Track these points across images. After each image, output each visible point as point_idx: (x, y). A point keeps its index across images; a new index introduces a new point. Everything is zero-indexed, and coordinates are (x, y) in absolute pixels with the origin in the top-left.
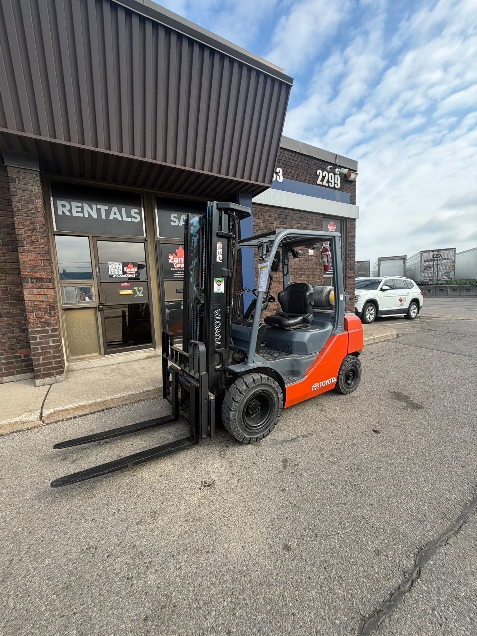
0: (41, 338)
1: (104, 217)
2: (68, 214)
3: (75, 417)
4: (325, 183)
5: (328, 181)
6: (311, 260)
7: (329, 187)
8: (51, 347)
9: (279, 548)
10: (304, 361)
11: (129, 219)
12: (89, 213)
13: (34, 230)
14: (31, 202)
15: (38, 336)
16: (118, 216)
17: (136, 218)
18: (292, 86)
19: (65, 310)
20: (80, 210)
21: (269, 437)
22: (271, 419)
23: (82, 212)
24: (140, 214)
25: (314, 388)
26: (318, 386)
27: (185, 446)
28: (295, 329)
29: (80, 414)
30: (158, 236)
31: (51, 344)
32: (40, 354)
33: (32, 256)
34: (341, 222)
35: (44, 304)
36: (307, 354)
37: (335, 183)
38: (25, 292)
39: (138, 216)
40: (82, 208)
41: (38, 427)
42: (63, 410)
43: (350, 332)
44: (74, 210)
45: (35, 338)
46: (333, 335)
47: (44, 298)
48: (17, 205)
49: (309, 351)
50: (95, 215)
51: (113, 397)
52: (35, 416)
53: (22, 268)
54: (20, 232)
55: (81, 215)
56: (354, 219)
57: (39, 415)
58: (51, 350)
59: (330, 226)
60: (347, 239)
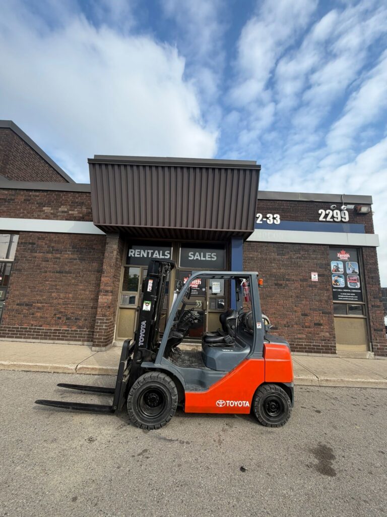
0: (100, 323)
1: (150, 256)
2: (133, 256)
3: (90, 374)
4: (329, 219)
5: (333, 217)
6: (315, 286)
7: (334, 221)
8: (103, 329)
9: (71, 496)
10: (210, 375)
11: (163, 257)
12: (143, 255)
13: (110, 266)
14: (112, 252)
15: (99, 321)
16: (158, 256)
17: (167, 256)
18: (260, 170)
19: (121, 308)
20: (139, 253)
21: (159, 431)
22: (163, 416)
23: (140, 254)
24: (170, 254)
25: (219, 404)
26: (224, 404)
27: (105, 411)
28: (214, 346)
29: (94, 373)
30: (179, 267)
31: (104, 327)
32: (98, 332)
33: (107, 278)
34: (357, 250)
35: (106, 304)
36: (216, 370)
37: (342, 217)
38: (100, 297)
39: (169, 255)
40: (140, 252)
41: (73, 373)
42: (86, 368)
43: (266, 360)
44: (136, 253)
45: (98, 323)
46: (247, 359)
47: (106, 301)
48: (106, 254)
49: (217, 367)
50: (145, 256)
51: (112, 368)
52: (73, 367)
53: (101, 284)
54: (105, 267)
55: (139, 256)
56: (374, 248)
57: (76, 366)
58: (103, 331)
59: (341, 253)
60: (365, 266)
